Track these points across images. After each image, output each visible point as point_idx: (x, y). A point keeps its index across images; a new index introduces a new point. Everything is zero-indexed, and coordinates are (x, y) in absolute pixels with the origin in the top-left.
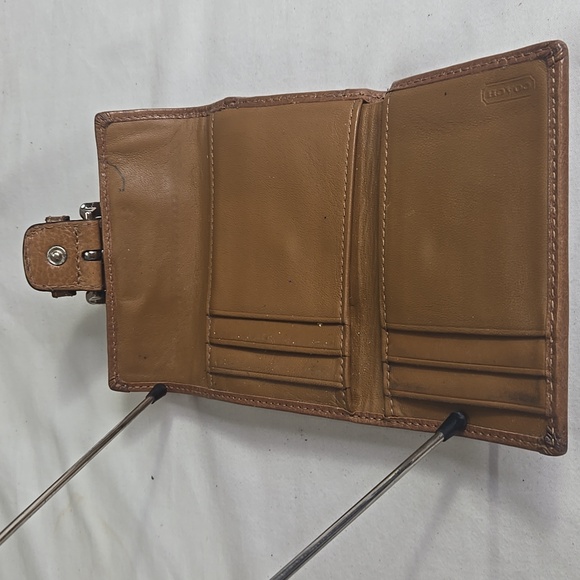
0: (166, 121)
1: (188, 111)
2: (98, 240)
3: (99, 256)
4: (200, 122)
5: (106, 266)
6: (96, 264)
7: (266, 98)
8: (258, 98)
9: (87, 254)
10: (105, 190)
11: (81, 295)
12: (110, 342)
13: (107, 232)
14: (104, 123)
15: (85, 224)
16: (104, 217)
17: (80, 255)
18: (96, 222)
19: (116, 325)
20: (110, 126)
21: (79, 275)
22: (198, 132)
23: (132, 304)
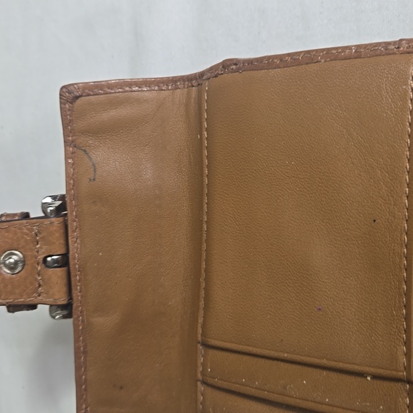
0: (146, 93)
1: (174, 81)
2: (62, 241)
3: (64, 261)
4: (189, 93)
5: (72, 274)
6: (60, 272)
7: (281, 57)
8: (269, 57)
9: (49, 259)
10: (72, 180)
11: (43, 309)
12: (78, 368)
13: (74, 231)
14: (71, 97)
15: (47, 222)
16: (71, 213)
17: (41, 261)
18: (61, 219)
19: (85, 347)
20: (79, 102)
21: (40, 286)
22: (187, 105)
23: (105, 322)
